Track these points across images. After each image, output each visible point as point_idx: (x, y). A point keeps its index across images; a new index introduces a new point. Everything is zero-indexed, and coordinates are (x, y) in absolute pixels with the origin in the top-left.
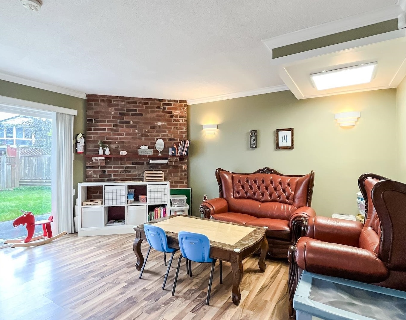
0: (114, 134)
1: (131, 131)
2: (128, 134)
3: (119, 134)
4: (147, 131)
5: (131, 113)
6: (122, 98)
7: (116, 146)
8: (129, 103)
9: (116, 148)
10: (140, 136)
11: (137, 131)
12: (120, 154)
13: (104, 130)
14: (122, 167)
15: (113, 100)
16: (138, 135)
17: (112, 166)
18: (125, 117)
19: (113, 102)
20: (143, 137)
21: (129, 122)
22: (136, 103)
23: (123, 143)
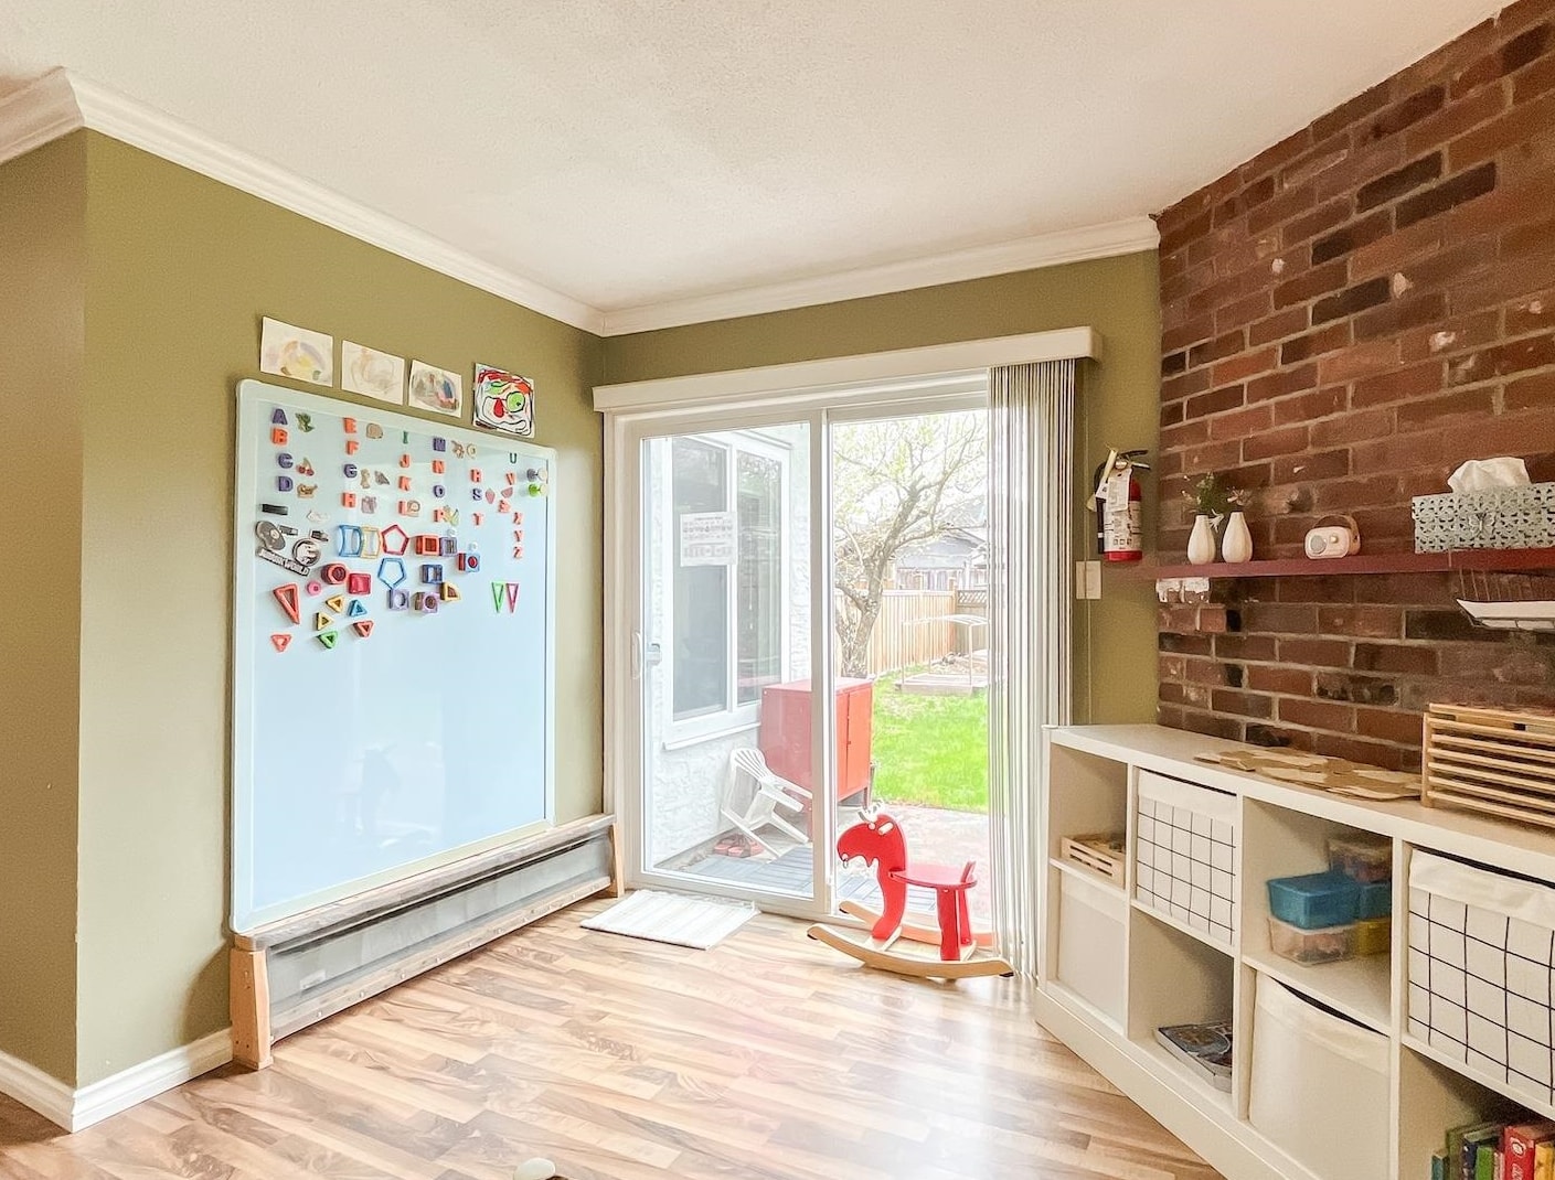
1: (1391, 355)
2: (1376, 387)
3: (1312, 407)
4: (1536, 308)
5: (1391, 205)
7: (1295, 497)
8: (1378, 131)
9: (1294, 507)
11: (1441, 339)
12: (1309, 550)
13: (1233, 397)
14: (1334, 654)
15: (1274, 172)
17: (1271, 640)
18: (1351, 259)
19: (1281, 183)
20: (1500, 381)
22: (1433, 97)
23: (1340, 461)
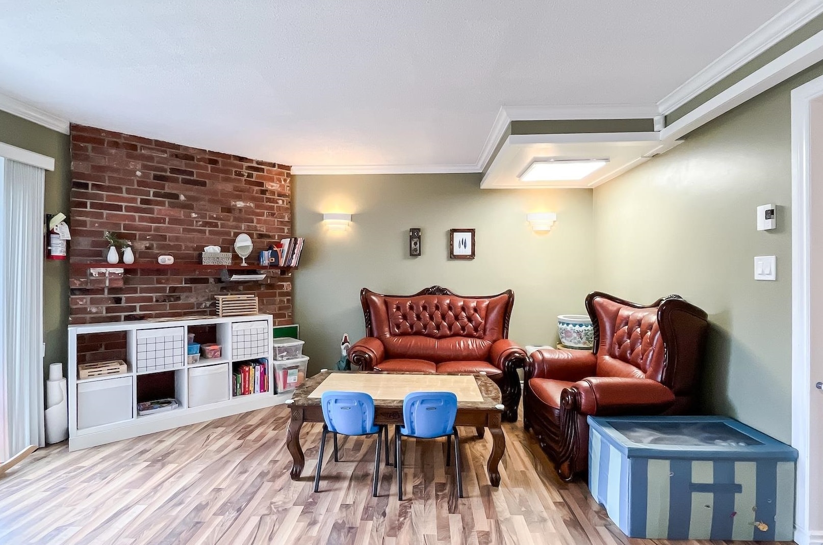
0: (142, 219)
1: (181, 214)
2: (174, 221)
3: (153, 220)
4: (215, 216)
5: (181, 177)
6: (161, 145)
7: (148, 245)
8: (177, 156)
9: (147, 248)
10: (201, 226)
11: (194, 215)
12: (160, 261)
13: (119, 208)
14: (163, 290)
15: (139, 145)
16: (196, 222)
17: (137, 288)
18: (167, 184)
19: (141, 150)
20: (207, 229)
21: (176, 197)
22: (192, 158)
23: (164, 238)
